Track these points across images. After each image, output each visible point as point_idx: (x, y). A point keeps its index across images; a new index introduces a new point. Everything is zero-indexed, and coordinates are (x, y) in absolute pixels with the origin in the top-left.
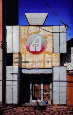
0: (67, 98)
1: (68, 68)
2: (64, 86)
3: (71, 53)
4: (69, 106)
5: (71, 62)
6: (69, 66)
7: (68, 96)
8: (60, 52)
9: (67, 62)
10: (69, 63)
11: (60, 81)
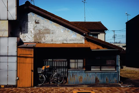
0: (17, 77)
1: (25, 40)
2: (14, 62)
3: (29, 20)
4: (19, 88)
5: (28, 33)
6: (25, 37)
7: (18, 75)
8: (8, 19)
9: (23, 32)
10: (26, 34)
11: (8, 56)
